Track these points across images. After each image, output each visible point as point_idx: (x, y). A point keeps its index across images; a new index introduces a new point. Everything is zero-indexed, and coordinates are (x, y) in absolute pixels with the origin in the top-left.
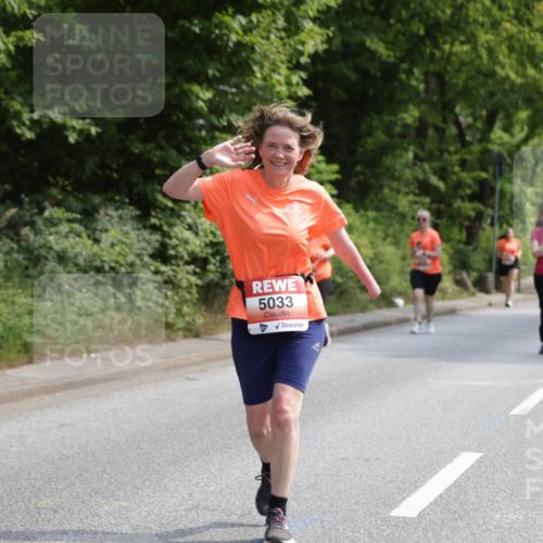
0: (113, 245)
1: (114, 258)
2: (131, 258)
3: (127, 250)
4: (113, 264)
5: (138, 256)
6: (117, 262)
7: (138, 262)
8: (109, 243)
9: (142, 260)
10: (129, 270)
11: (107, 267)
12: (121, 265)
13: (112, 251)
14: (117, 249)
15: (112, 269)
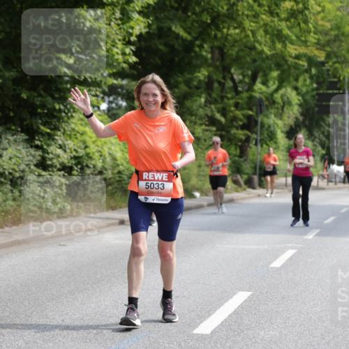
0: (10, 159)
1: (12, 167)
2: (23, 167)
3: (20, 161)
4: (10, 171)
5: (27, 165)
6: (13, 169)
7: (27, 169)
8: (8, 158)
9: (30, 168)
10: (22, 174)
11: (7, 173)
12: (16, 171)
13: (10, 162)
14: (14, 161)
15: (10, 173)
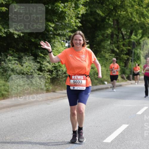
0: (27, 67)
2: (32, 70)
3: (31, 68)
4: (27, 72)
5: (34, 70)
6: (28, 71)
7: (34, 71)
8: (25, 66)
9: (35, 71)
10: (31, 74)
11: (25, 73)
12: (29, 72)
14: (28, 68)
15: (26, 73)
